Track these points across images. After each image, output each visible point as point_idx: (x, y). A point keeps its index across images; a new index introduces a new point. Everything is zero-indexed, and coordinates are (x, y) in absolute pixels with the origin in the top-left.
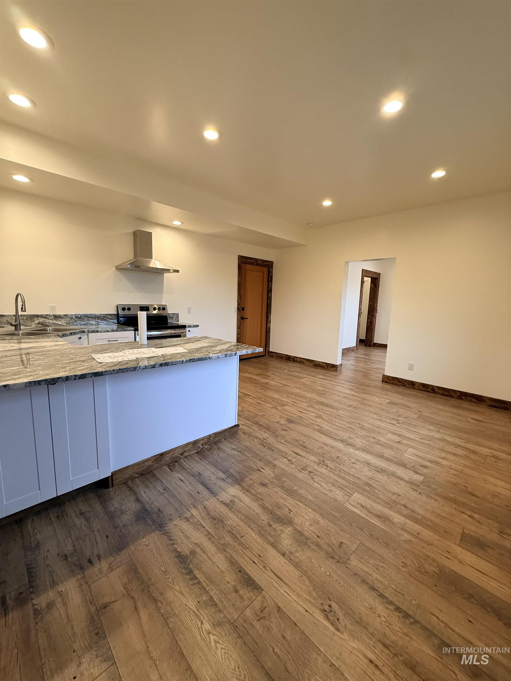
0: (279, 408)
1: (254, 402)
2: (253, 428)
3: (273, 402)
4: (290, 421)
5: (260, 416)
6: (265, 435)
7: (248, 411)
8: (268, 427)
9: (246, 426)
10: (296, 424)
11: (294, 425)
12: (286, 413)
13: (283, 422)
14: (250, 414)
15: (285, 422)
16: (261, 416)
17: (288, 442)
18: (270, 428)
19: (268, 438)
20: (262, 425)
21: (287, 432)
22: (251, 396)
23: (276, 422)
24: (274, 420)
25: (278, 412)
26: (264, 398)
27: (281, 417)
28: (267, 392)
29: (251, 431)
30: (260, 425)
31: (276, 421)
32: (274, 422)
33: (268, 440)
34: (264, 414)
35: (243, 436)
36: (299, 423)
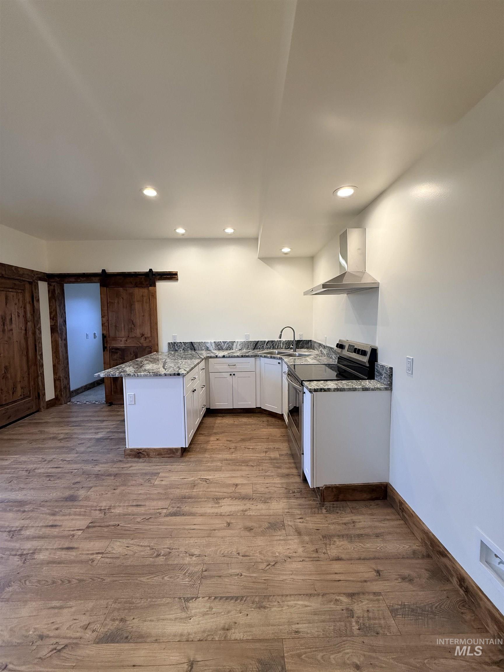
0: (98, 515)
1: (147, 503)
2: (115, 469)
3: (117, 523)
4: (72, 498)
5: (119, 486)
6: (97, 468)
7: (142, 485)
8: (99, 477)
9: (127, 467)
10: (62, 498)
11: (64, 496)
12: (82, 510)
13: (82, 493)
14: (134, 482)
15: (79, 494)
16: (117, 486)
17: (68, 473)
18: (96, 477)
19: (92, 467)
20: (108, 476)
21: (73, 482)
22: (167, 516)
23: (91, 488)
24: (97, 488)
25: (95, 504)
26: (139, 523)
27: (87, 498)
28: (148, 550)
29: (115, 465)
30: (110, 475)
31: (92, 490)
32: (96, 486)
33: (91, 465)
34: (115, 491)
35: (120, 459)
36: (56, 501)
